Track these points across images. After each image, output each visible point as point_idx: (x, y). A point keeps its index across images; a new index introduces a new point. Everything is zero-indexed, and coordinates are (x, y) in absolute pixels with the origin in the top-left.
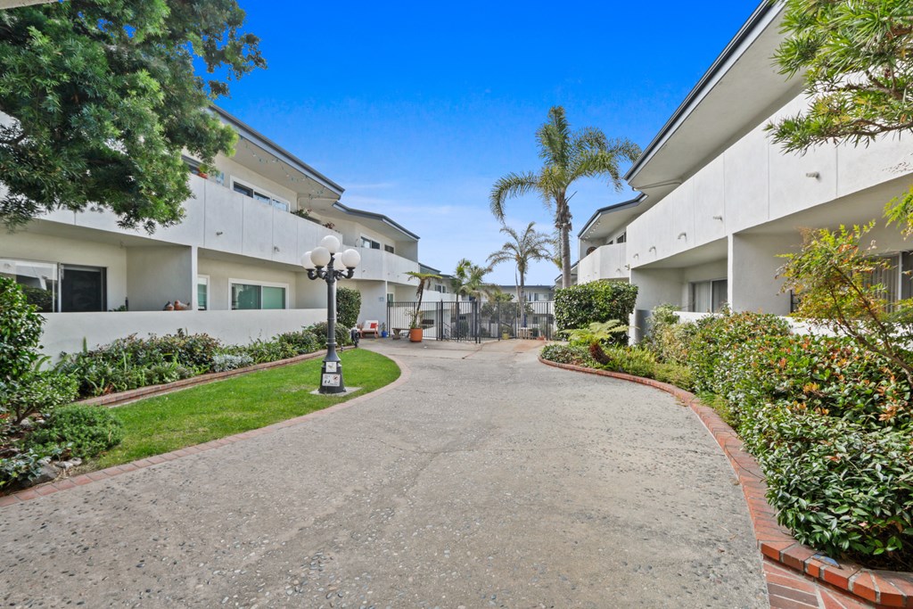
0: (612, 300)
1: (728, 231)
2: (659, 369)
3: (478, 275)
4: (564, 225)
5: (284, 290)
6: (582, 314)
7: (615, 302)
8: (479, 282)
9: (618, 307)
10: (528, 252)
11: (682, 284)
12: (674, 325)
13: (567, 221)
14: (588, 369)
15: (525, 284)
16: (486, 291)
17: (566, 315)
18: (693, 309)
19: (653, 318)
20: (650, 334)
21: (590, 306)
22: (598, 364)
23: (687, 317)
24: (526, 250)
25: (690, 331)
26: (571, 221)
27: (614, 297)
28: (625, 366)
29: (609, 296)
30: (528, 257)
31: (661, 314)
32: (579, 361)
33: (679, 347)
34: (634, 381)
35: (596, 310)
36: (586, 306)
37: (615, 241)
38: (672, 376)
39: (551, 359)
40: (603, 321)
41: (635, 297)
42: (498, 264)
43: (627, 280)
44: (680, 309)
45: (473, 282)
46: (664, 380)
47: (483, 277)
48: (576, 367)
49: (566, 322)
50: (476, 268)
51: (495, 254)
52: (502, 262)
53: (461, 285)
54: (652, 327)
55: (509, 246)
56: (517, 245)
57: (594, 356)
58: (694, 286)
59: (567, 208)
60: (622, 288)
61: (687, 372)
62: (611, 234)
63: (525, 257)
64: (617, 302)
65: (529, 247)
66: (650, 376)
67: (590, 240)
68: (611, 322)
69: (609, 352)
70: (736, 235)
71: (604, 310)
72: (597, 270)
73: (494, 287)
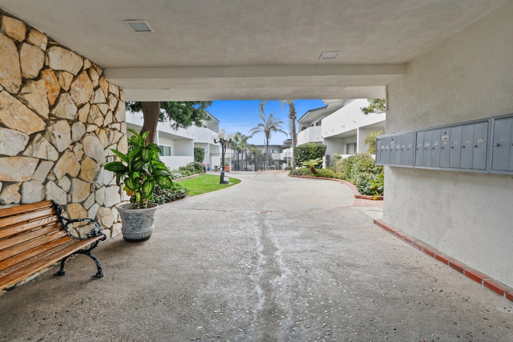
0: (317, 151)
1: (357, 126)
2: (335, 175)
3: (245, 139)
4: (293, 117)
5: (170, 148)
6: (306, 156)
7: (318, 152)
8: (245, 144)
9: (319, 154)
10: (271, 128)
11: (343, 144)
12: (340, 160)
13: (294, 116)
14: (310, 177)
15: (269, 144)
16: (249, 148)
17: (299, 157)
18: (348, 153)
19: (332, 157)
20: (332, 164)
21: (308, 153)
22: (313, 175)
23: (345, 156)
24: (270, 127)
25: (345, 160)
26: (296, 115)
27: (318, 150)
28: (323, 174)
29: (316, 149)
30: (270, 130)
31: (335, 156)
32: (305, 175)
33: (341, 167)
34: (326, 179)
35: (311, 155)
36: (307, 154)
37: (315, 125)
38: (339, 176)
39: (294, 174)
40: (314, 159)
41: (325, 150)
42: (255, 134)
43: (322, 142)
44: (342, 154)
45: (242, 144)
46: (337, 178)
47: (247, 141)
48: (305, 176)
49: (299, 160)
50: (243, 136)
51: (253, 129)
52: (257, 133)
53: (236, 145)
54: (332, 161)
55: (261, 125)
56: (264, 124)
57: (312, 171)
58: (348, 145)
59: (294, 109)
60: (321, 146)
61: (344, 174)
62: (313, 121)
63: (269, 130)
64: (320, 152)
65: (271, 125)
66: (332, 177)
67: (304, 123)
68: (317, 159)
69: (317, 170)
70: (359, 128)
71: (314, 155)
72: (308, 138)
73: (253, 146)
